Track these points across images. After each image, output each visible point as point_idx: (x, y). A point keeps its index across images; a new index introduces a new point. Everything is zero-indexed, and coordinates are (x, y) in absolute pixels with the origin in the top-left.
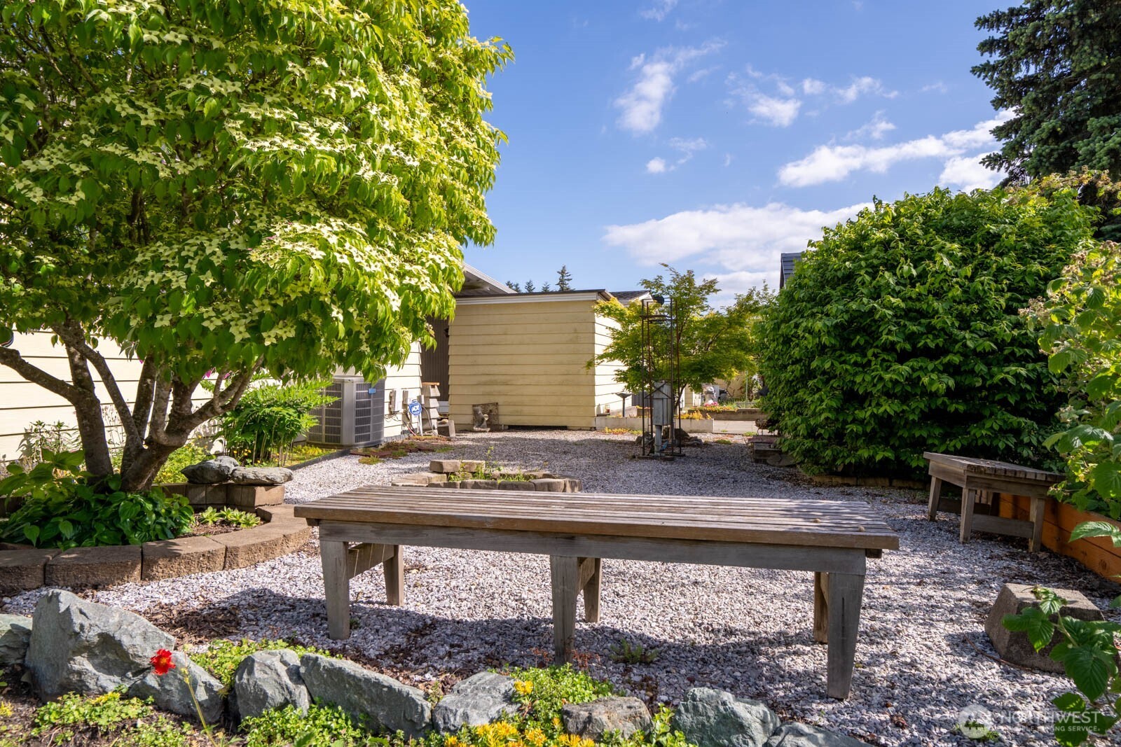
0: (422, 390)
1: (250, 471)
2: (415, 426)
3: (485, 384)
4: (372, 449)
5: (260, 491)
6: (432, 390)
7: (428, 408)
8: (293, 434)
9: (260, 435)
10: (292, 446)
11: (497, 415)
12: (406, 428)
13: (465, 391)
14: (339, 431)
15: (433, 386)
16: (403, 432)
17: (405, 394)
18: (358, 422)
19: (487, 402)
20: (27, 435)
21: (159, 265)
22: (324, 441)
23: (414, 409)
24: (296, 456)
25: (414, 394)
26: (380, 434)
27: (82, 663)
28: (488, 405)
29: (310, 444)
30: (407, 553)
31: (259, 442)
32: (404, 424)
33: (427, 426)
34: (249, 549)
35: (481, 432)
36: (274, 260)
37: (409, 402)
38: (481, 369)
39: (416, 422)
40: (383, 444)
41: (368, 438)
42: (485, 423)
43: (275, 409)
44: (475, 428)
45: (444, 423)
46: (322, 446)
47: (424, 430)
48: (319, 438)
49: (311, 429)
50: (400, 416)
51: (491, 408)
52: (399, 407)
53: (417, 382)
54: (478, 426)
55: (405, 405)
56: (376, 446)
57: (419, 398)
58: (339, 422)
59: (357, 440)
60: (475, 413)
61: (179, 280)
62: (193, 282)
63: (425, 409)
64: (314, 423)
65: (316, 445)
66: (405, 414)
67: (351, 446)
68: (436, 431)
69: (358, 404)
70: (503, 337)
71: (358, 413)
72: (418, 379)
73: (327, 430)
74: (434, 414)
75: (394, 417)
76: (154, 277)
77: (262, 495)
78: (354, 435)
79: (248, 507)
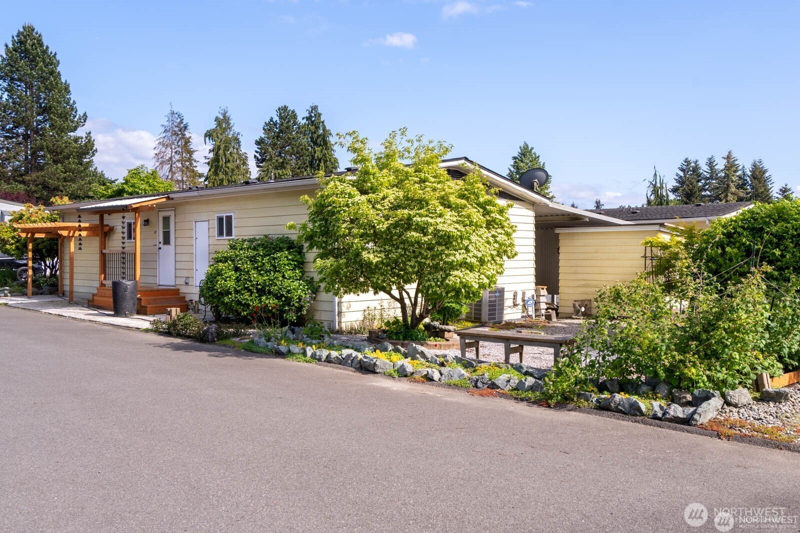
0: (536, 291)
1: (443, 327)
2: (530, 313)
3: (583, 286)
4: (497, 325)
5: (446, 333)
6: (542, 291)
7: (539, 303)
8: (458, 315)
9: (445, 315)
10: (458, 320)
11: (591, 308)
12: (524, 315)
13: (570, 291)
14: (480, 314)
15: (543, 289)
16: (523, 317)
17: (524, 294)
18: (490, 310)
19: (584, 299)
20: (365, 311)
21: (429, 280)
22: (473, 319)
23: (529, 303)
24: (460, 326)
25: (530, 293)
26: (502, 317)
27: (418, 356)
28: (585, 300)
29: (466, 320)
30: (481, 343)
31: (444, 319)
32: (523, 312)
33: (538, 314)
34: (444, 345)
35: (577, 319)
36: (450, 283)
37: (526, 299)
38: (580, 276)
39: (531, 311)
40: (504, 323)
41: (495, 319)
42: (580, 313)
43: (451, 304)
44: (574, 317)
45: (549, 312)
46: (472, 322)
47: (536, 316)
48: (471, 318)
49: (467, 313)
50: (520, 307)
51: (586, 303)
52: (519, 301)
53: (533, 286)
54: (576, 315)
55: (523, 300)
56: (499, 323)
57: (533, 296)
58: (480, 310)
59: (489, 319)
60: (574, 306)
61: (433, 284)
62: (436, 284)
63: (537, 303)
64: (468, 310)
65: (469, 321)
66: (524, 306)
67: (486, 323)
68: (544, 317)
69: (490, 301)
70: (596, 254)
71: (490, 306)
72: (534, 284)
73: (475, 314)
74: (543, 306)
75: (517, 307)
76: (429, 283)
77: (447, 335)
78: (488, 317)
79: (443, 337)
